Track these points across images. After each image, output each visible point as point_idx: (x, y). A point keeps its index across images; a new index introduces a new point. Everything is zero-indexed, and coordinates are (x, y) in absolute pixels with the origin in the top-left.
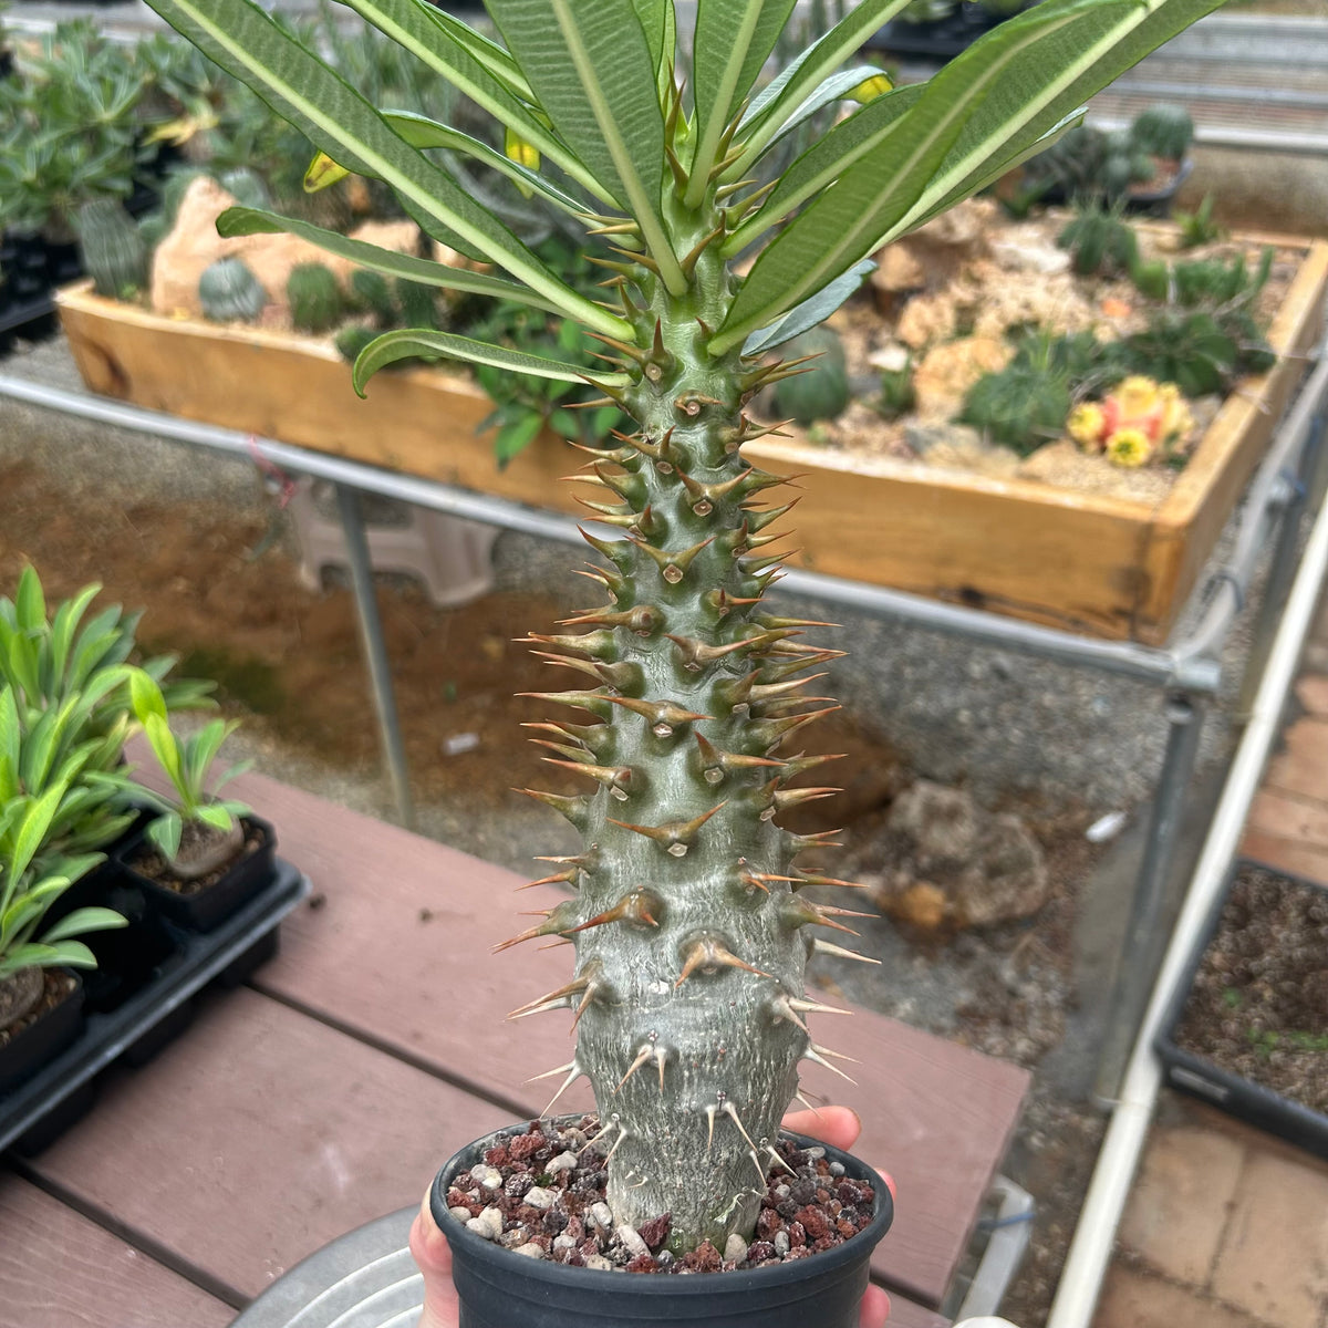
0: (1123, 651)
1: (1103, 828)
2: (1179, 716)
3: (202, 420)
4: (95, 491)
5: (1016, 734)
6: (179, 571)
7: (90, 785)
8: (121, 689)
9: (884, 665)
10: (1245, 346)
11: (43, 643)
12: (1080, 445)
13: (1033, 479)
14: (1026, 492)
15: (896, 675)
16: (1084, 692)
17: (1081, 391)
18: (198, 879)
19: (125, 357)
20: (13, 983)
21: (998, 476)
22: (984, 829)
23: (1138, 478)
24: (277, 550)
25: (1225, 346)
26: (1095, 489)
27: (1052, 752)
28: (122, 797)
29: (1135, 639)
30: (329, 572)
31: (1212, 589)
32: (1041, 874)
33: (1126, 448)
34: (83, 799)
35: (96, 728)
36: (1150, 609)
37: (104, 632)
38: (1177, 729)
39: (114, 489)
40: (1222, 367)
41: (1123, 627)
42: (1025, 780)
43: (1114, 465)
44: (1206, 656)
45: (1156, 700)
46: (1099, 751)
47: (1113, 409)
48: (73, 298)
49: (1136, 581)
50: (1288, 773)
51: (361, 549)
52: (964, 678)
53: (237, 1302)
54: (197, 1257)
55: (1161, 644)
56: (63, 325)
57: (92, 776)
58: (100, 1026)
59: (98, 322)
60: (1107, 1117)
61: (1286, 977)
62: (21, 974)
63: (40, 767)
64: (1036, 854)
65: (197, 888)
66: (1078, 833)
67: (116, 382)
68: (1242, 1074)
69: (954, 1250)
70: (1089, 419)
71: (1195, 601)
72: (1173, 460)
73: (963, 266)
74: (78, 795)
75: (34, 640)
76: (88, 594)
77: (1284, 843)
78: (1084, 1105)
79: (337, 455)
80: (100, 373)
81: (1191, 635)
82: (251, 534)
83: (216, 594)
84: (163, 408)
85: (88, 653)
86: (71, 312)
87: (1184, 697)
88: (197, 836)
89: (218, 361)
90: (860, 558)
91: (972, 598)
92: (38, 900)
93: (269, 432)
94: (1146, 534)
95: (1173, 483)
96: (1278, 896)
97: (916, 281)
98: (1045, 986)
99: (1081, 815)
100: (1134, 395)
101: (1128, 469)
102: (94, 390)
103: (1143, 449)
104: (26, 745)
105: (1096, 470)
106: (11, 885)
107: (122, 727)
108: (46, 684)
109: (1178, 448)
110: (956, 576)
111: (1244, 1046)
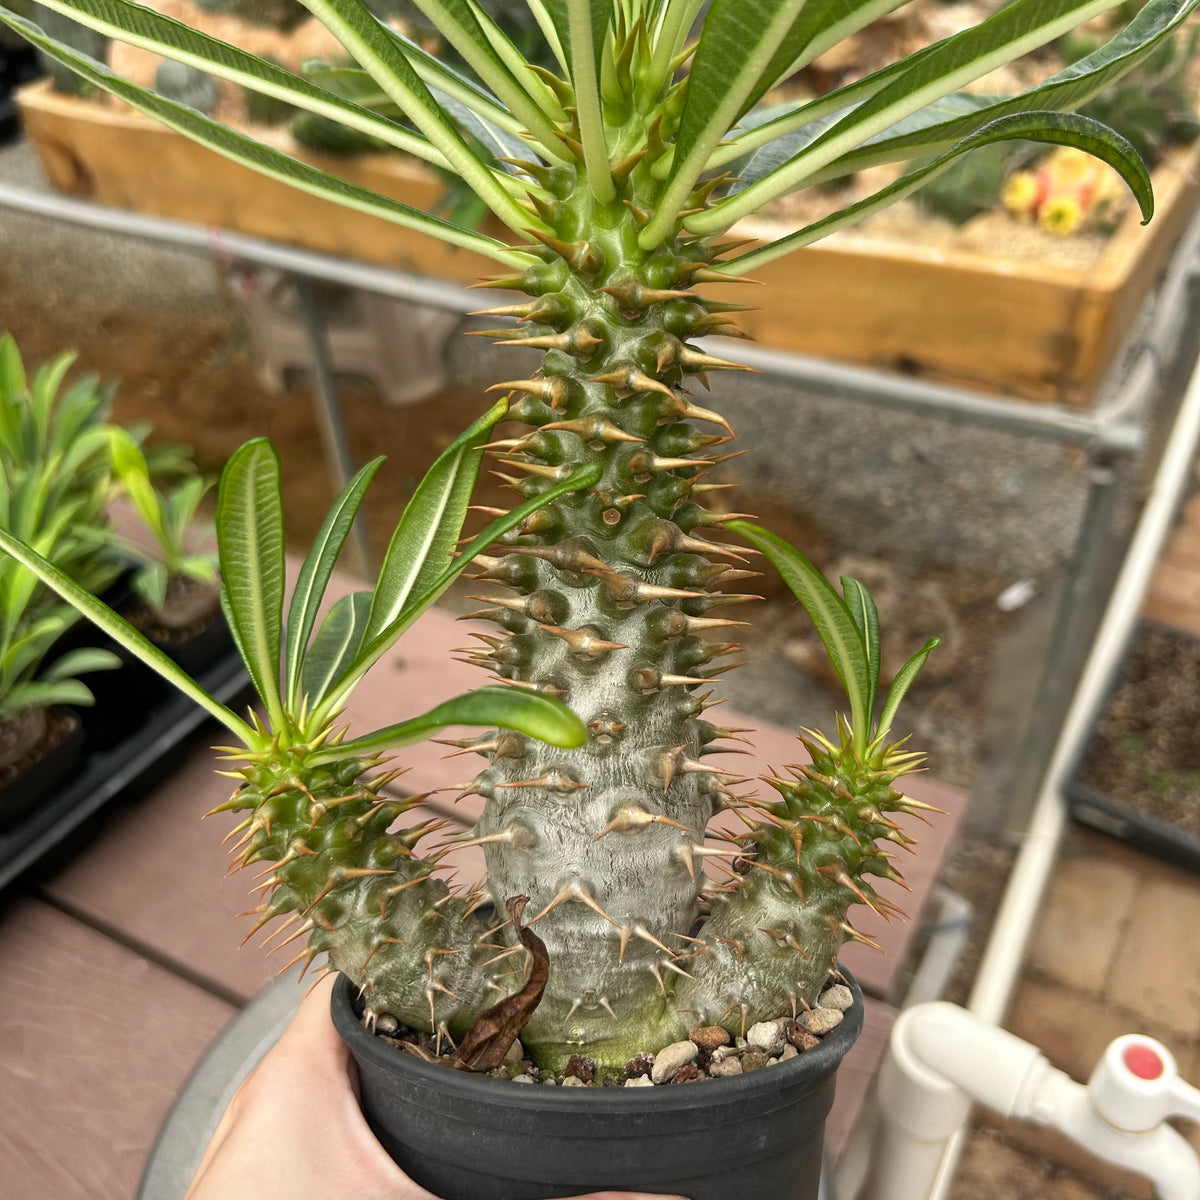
0: (1050, 414)
1: (1014, 596)
2: (1102, 476)
3: (167, 212)
4: (68, 302)
5: (934, 513)
6: (151, 375)
7: (80, 540)
8: (101, 452)
9: (812, 451)
10: (1175, 117)
11: (24, 410)
12: (1013, 215)
13: (969, 248)
14: (963, 261)
15: (823, 462)
16: (997, 472)
17: (1014, 162)
18: (187, 628)
19: (89, 155)
20: (18, 723)
21: (935, 246)
22: (904, 597)
23: (1068, 245)
24: (242, 355)
25: (1153, 117)
26: (1028, 257)
27: (968, 528)
28: (109, 552)
29: (1062, 401)
30: (291, 375)
31: (1134, 356)
32: (957, 639)
33: (1059, 216)
34: (71, 551)
35: (81, 485)
36: (1079, 372)
37: (83, 397)
38: (1097, 491)
39: (87, 300)
40: (1152, 138)
41: (1051, 390)
42: (942, 554)
43: (1046, 233)
44: (1128, 419)
45: (1081, 460)
46: (1011, 524)
47: (1045, 179)
48: (33, 97)
49: (1065, 346)
50: (1187, 543)
51: (322, 348)
52: (884, 462)
53: (237, 1003)
54: (204, 966)
55: (1087, 406)
56: (27, 128)
57: (80, 530)
58: (101, 764)
59: (59, 120)
60: (1014, 852)
61: (1180, 724)
62: (23, 713)
63: (29, 520)
64: (951, 619)
65: (185, 637)
66: (989, 603)
67: (80, 182)
68: (1139, 809)
69: (899, 951)
70: (1023, 189)
71: (1118, 368)
72: (1102, 227)
73: (897, 44)
74: (66, 548)
75: (17, 406)
76: (65, 361)
77: (1180, 607)
78: (995, 840)
79: (296, 244)
80: (63, 171)
81: (1114, 398)
82: (216, 340)
83: (188, 396)
84: (127, 204)
85: (67, 418)
86: (34, 111)
87: (1108, 457)
88: (183, 588)
89: (176, 156)
90: (801, 331)
91: (908, 366)
92: (35, 642)
93: (230, 225)
94: (1076, 299)
95: (1101, 250)
96: (1174, 655)
97: (852, 60)
98: (959, 737)
99: (993, 584)
100: (1070, 164)
101: (1059, 238)
102: (59, 189)
103: (1075, 215)
104: (15, 505)
105: (1028, 238)
106: (10, 628)
107: (105, 488)
108: (29, 449)
109: (1109, 217)
110: (893, 345)
111: (1142, 785)
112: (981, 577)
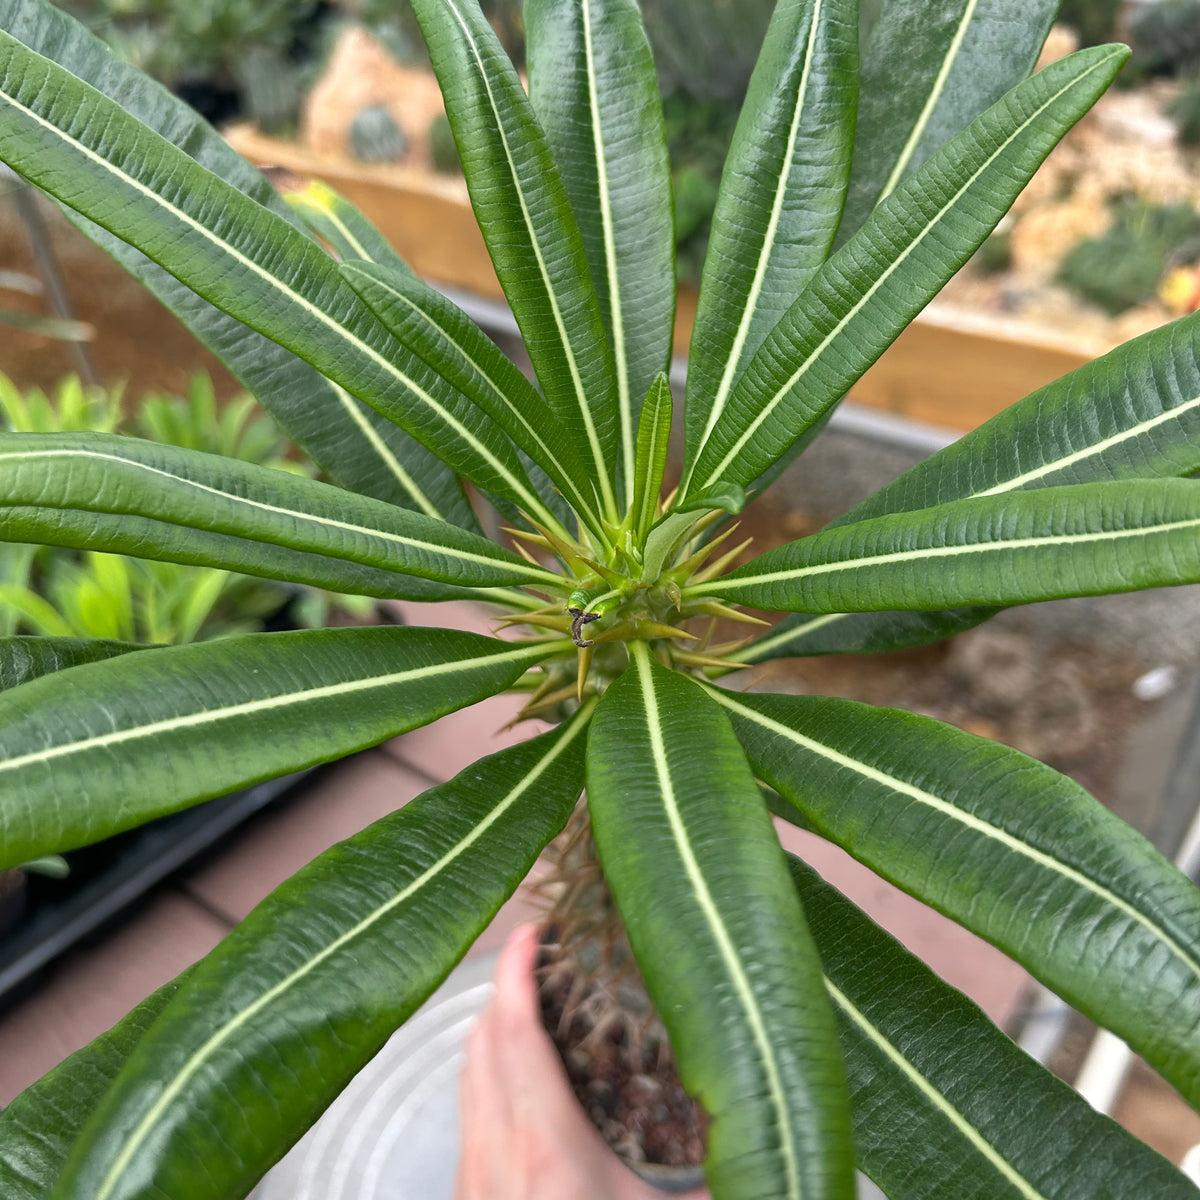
1: (1153, 683)
17: (1174, 258)
21: (1087, 336)
22: (1039, 674)
32: (1089, 720)
46: (1153, 609)
64: (1085, 701)
66: (1126, 687)
70: (1183, 286)
79: (467, 288)
99: (1130, 669)
112: (1119, 660)
